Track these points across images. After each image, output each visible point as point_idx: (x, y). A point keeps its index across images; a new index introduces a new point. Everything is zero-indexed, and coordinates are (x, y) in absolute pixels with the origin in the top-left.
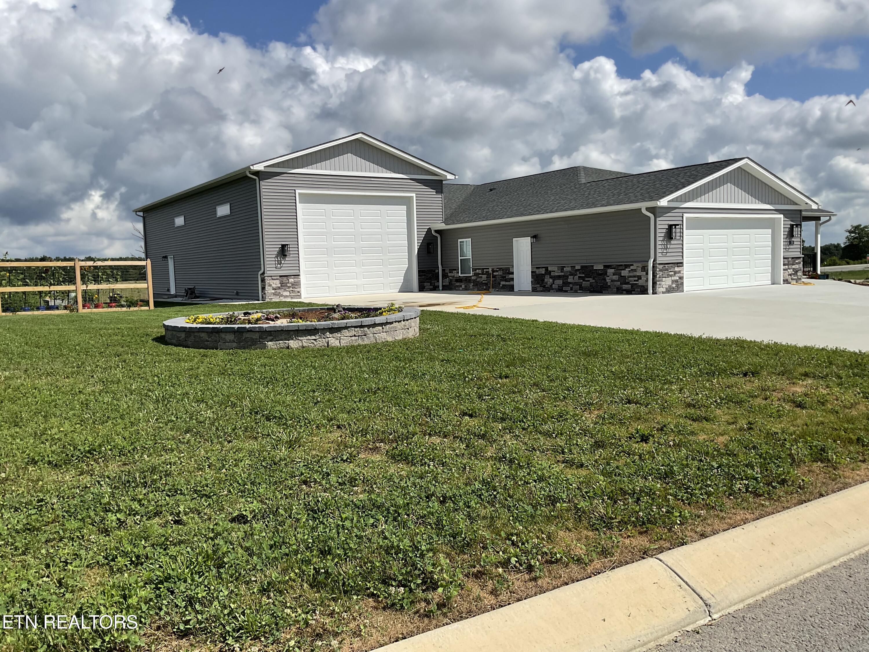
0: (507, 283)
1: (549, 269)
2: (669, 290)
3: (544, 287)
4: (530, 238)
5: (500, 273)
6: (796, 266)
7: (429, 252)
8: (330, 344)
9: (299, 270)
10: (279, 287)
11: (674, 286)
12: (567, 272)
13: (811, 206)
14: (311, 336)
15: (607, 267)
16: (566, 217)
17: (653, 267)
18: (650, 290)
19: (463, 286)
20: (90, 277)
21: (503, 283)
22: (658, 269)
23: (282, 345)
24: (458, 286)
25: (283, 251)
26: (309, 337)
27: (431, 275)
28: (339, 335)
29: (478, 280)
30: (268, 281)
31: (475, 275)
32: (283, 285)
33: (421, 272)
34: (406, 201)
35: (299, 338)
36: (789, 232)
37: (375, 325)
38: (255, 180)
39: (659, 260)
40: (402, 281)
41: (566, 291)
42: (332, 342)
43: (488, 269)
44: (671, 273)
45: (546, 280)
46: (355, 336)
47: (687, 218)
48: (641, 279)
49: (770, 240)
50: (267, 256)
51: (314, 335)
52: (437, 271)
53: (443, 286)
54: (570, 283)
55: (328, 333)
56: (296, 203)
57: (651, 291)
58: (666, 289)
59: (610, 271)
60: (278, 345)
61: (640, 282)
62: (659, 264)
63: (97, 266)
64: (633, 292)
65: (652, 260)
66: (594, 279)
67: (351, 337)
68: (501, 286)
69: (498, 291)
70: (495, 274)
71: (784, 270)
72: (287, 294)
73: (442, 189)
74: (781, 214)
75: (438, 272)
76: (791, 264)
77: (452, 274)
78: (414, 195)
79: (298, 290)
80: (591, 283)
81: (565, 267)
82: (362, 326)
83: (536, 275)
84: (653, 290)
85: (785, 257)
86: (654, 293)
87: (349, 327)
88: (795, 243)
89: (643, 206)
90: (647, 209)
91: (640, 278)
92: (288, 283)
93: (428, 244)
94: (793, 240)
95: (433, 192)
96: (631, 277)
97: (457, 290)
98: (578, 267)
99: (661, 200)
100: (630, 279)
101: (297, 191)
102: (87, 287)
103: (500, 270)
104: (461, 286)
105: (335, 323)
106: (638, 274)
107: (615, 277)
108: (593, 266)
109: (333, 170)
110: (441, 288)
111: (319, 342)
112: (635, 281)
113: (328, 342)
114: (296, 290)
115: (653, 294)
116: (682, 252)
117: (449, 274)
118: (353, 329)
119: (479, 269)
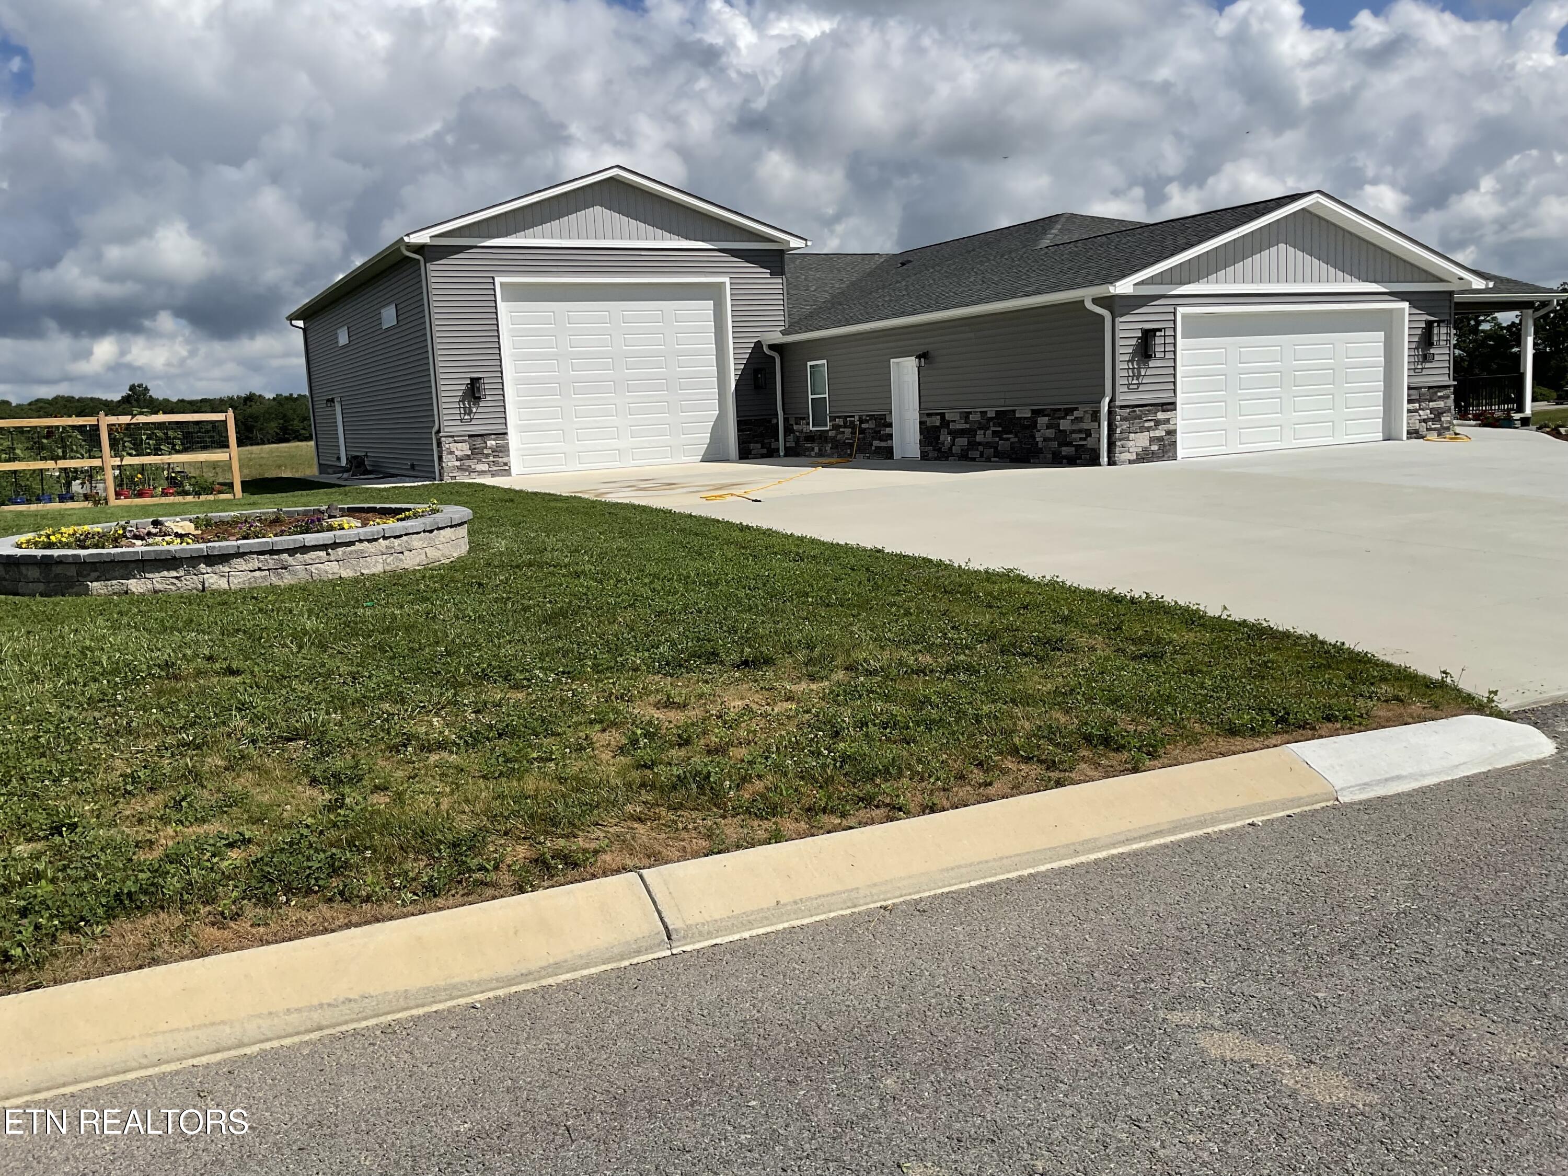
0: (883, 444)
1: (947, 417)
2: (1144, 457)
3: (939, 450)
4: (913, 358)
5: (871, 425)
6: (1441, 404)
7: (757, 387)
8: (206, 585)
9: (506, 424)
10: (468, 456)
11: (1155, 448)
12: (975, 422)
13: (1470, 283)
14: (168, 570)
15: (1037, 413)
16: (972, 317)
17: (1110, 412)
18: (1104, 459)
19: (816, 449)
20: (126, 444)
21: (876, 443)
22: (1118, 418)
23: (117, 588)
24: (807, 449)
25: (473, 391)
26: (165, 573)
27: (762, 429)
28: (227, 569)
29: (839, 437)
30: (447, 446)
31: (835, 427)
32: (476, 453)
33: (742, 424)
34: (712, 292)
35: (147, 575)
36: (1422, 336)
37: (305, 549)
38: (418, 261)
39: (1121, 399)
40: (708, 441)
41: (973, 459)
42: (211, 581)
43: (853, 416)
44: (1147, 424)
45: (942, 438)
46: (260, 569)
47: (1184, 316)
48: (1090, 435)
49: (1382, 354)
50: (444, 400)
51: (175, 569)
52: (774, 421)
53: (786, 448)
54: (980, 444)
55: (202, 566)
56: (495, 301)
57: (1106, 459)
58: (1137, 454)
59: (1043, 421)
60: (110, 589)
61: (1089, 443)
62: (1122, 407)
63: (139, 424)
64: (1078, 461)
65: (1107, 400)
66: (1016, 436)
67: (251, 571)
68: (873, 448)
69: (869, 458)
70: (863, 426)
71: (1409, 411)
72: (485, 467)
73: (783, 268)
74: (1403, 300)
75: (777, 423)
76: (1426, 400)
77: (800, 427)
78: (726, 280)
79: (505, 460)
80: (1012, 443)
81: (970, 413)
82: (272, 552)
83: (927, 428)
84: (1109, 457)
85: (1412, 385)
86: (1111, 462)
87: (245, 554)
88: (1436, 358)
89: (1086, 294)
90: (1096, 301)
91: (1088, 433)
92: (486, 448)
93: (756, 371)
94: (1432, 351)
95: (764, 273)
96: (1073, 432)
97: (807, 456)
98: (991, 414)
99: (1117, 284)
100: (1073, 435)
101: (498, 280)
102: (122, 461)
103: (871, 419)
104: (813, 449)
105: (214, 547)
106: (1085, 426)
107: (1050, 433)
108: (1014, 411)
109: (566, 238)
110: (782, 454)
111: (188, 582)
112: (1081, 439)
113: (203, 582)
114: (500, 460)
115: (1109, 464)
116: (1174, 383)
117: (795, 427)
118: (255, 556)
119: (839, 417)
